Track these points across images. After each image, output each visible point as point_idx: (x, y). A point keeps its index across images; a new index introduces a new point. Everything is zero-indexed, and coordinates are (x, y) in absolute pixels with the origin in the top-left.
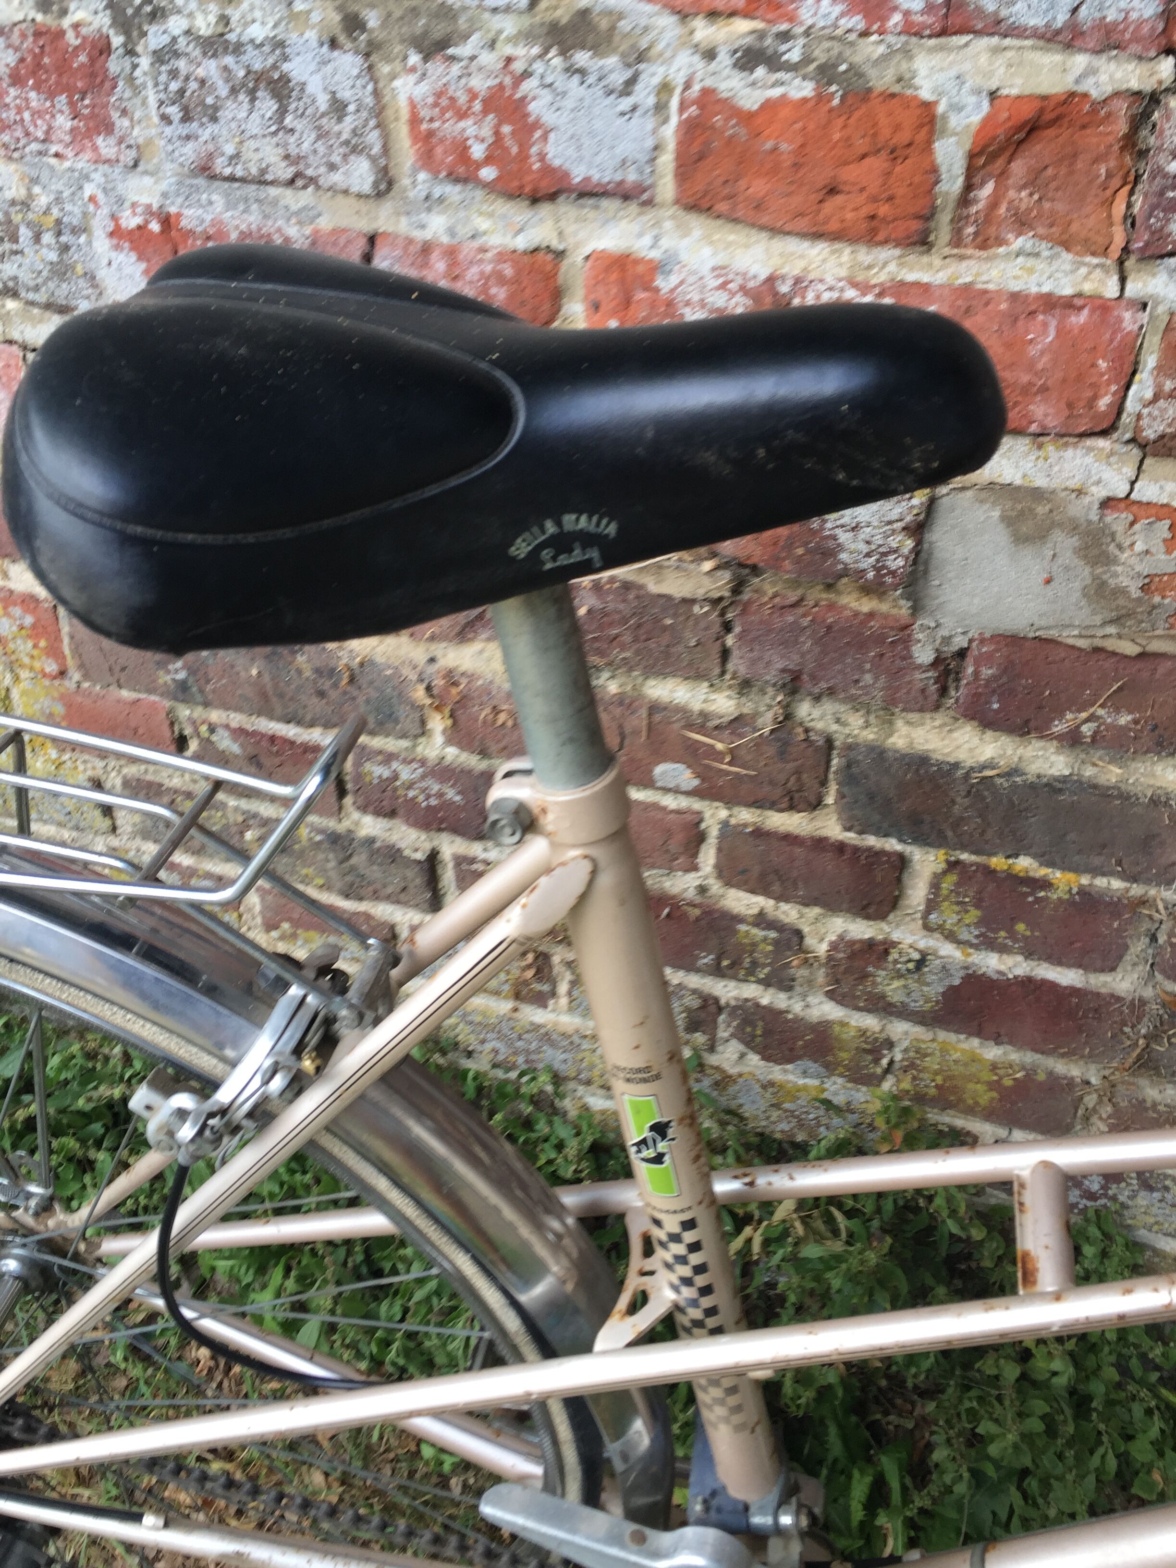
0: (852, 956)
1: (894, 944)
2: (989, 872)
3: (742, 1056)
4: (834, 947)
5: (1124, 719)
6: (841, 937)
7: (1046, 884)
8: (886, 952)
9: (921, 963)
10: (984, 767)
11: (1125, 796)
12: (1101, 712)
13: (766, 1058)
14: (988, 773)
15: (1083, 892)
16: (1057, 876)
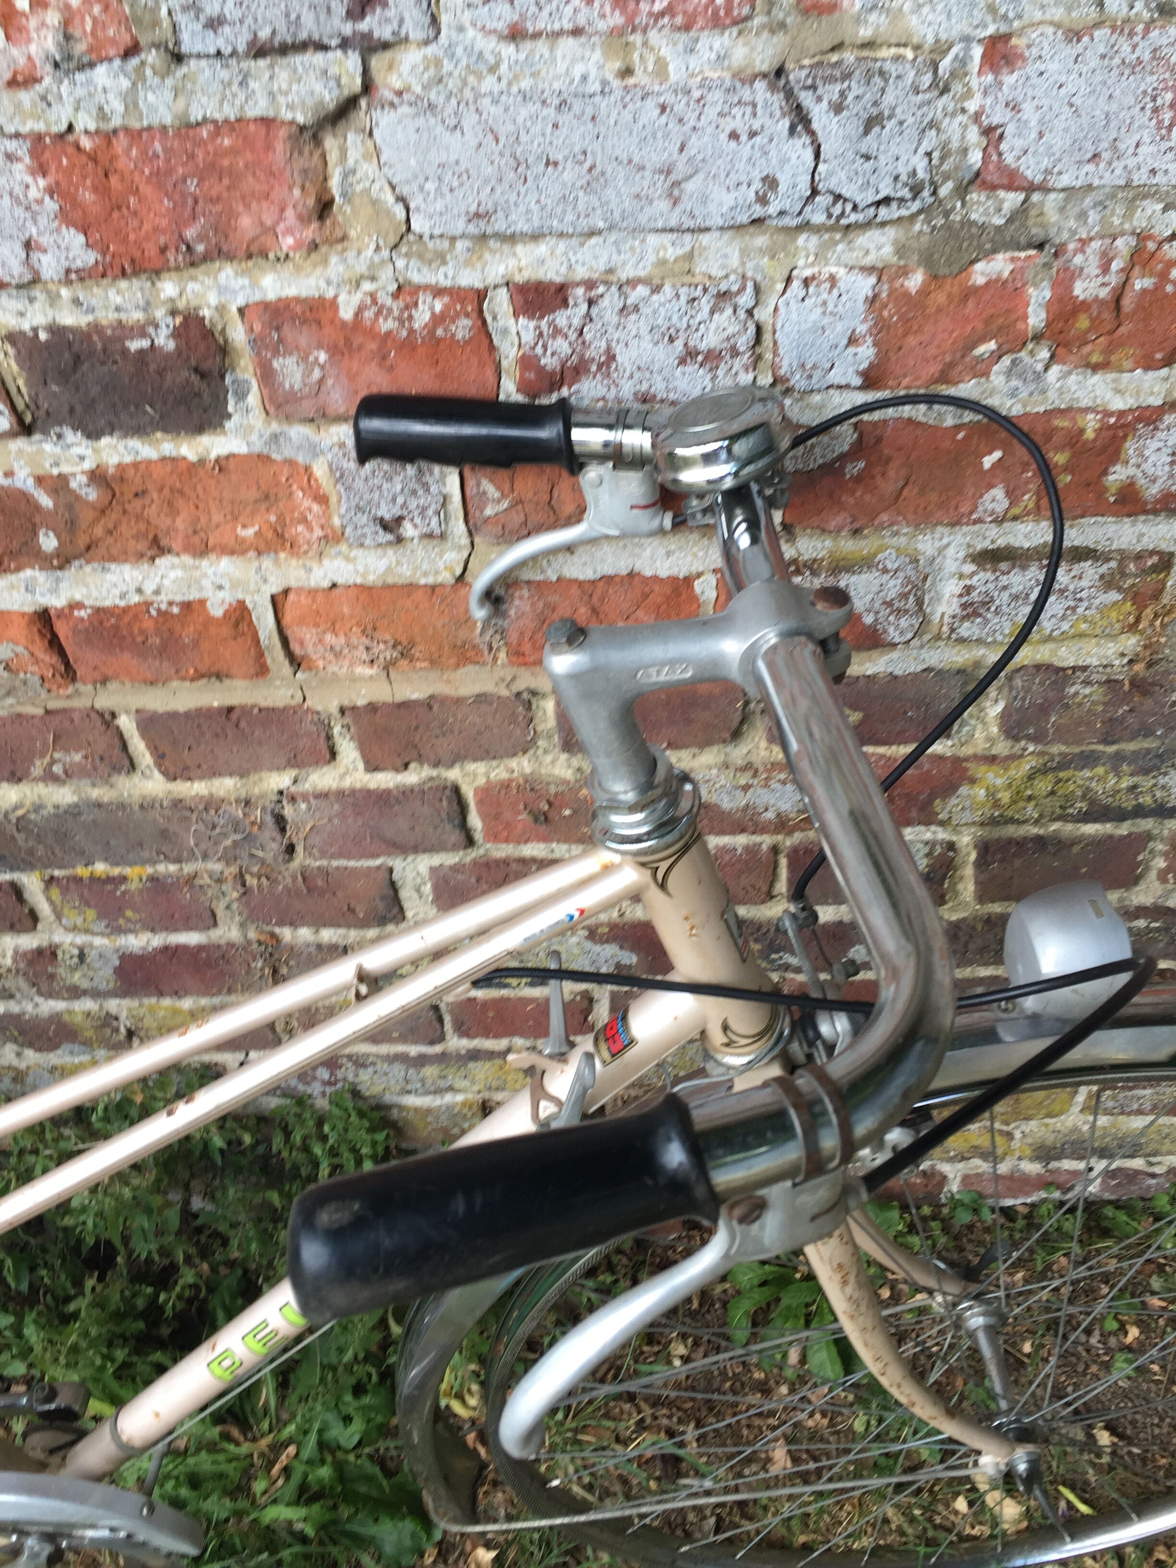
0: (30, 963)
1: (57, 946)
2: (78, 880)
3: (18, 1055)
4: (15, 960)
5: (77, 757)
6: (16, 952)
7: (124, 879)
8: (54, 955)
9: (82, 956)
10: (16, 808)
11: (122, 806)
12: (57, 755)
13: (40, 1050)
14: (20, 812)
15: (152, 879)
16: (128, 871)
